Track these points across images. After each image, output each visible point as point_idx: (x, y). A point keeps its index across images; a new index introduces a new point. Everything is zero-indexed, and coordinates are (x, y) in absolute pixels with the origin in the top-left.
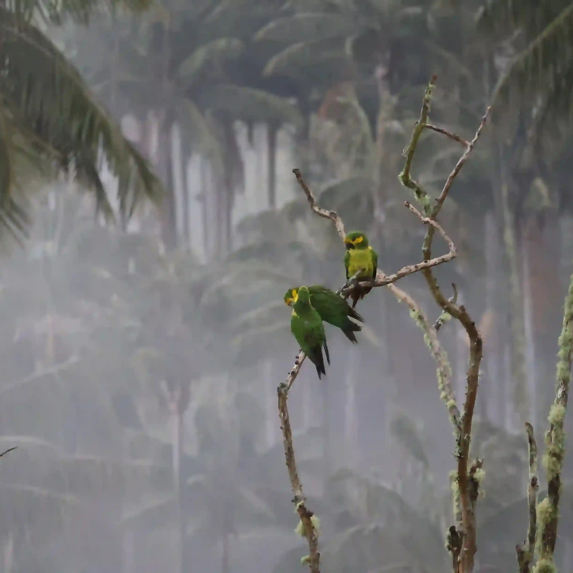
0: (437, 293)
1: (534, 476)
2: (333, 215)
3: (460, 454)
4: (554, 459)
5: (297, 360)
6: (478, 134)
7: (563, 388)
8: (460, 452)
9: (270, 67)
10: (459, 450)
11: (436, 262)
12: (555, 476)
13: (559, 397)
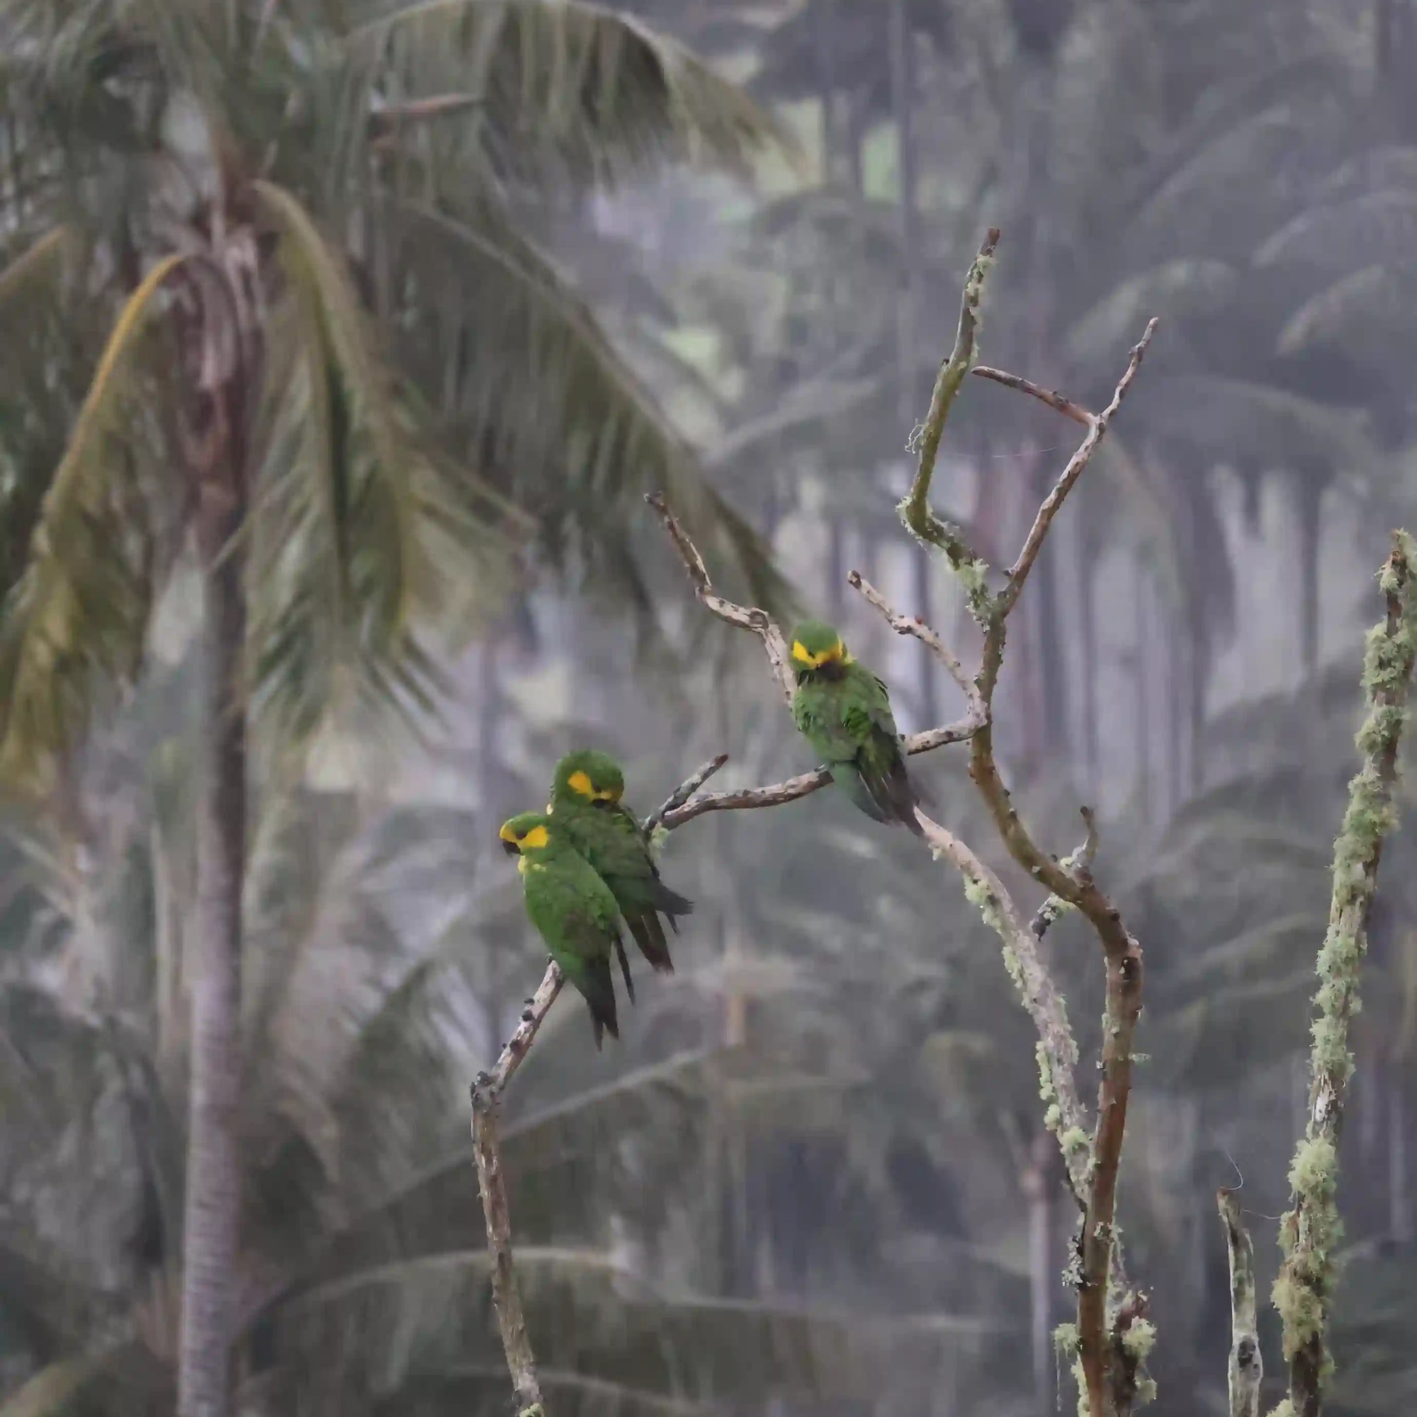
0: (1011, 831)
1: (1245, 1337)
2: (759, 619)
3: (1082, 1277)
4: (1306, 1290)
5: (528, 1007)
6: (1122, 394)
7: (1331, 1093)
8: (1082, 1271)
9: (1294, 333)
10: (1083, 1264)
11: (928, 742)
12: (1308, 1339)
13: (1319, 1117)
